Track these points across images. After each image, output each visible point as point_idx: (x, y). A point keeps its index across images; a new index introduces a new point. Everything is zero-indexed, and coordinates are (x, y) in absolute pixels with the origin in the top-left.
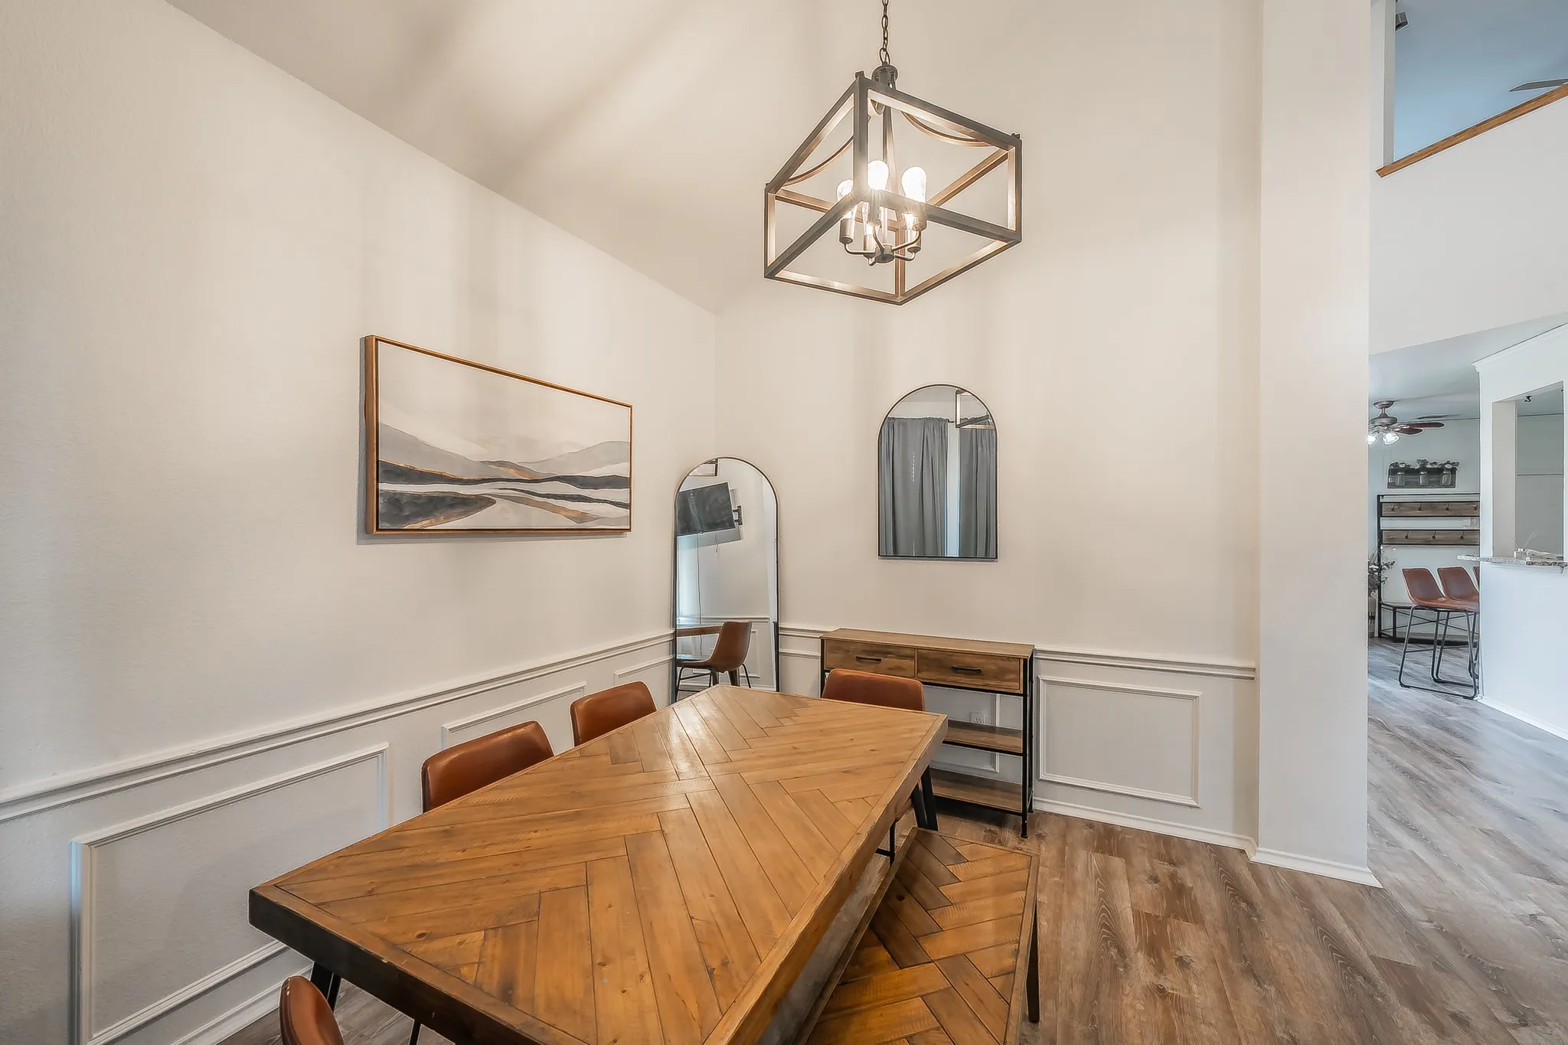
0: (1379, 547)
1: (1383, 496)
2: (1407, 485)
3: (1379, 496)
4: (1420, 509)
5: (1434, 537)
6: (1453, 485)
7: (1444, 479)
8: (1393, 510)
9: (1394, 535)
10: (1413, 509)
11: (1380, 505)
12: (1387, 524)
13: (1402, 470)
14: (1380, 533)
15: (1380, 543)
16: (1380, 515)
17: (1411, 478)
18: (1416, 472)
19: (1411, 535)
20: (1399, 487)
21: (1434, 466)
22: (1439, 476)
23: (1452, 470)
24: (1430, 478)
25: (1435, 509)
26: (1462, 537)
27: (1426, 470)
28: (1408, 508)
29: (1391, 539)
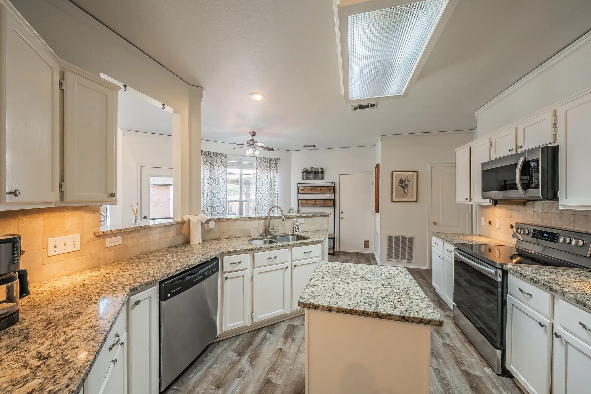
1: (299, 184)
2: (307, 179)
4: (311, 190)
5: (316, 203)
6: (323, 178)
7: (320, 176)
9: (303, 202)
10: (309, 190)
11: (298, 188)
12: (300, 197)
13: (305, 171)
14: (298, 201)
15: (298, 206)
16: (298, 192)
19: (308, 202)
20: (305, 180)
21: (316, 170)
22: (317, 175)
23: (323, 172)
24: (314, 175)
25: (316, 190)
26: (325, 203)
27: (314, 172)
28: (307, 189)
29: (302, 204)
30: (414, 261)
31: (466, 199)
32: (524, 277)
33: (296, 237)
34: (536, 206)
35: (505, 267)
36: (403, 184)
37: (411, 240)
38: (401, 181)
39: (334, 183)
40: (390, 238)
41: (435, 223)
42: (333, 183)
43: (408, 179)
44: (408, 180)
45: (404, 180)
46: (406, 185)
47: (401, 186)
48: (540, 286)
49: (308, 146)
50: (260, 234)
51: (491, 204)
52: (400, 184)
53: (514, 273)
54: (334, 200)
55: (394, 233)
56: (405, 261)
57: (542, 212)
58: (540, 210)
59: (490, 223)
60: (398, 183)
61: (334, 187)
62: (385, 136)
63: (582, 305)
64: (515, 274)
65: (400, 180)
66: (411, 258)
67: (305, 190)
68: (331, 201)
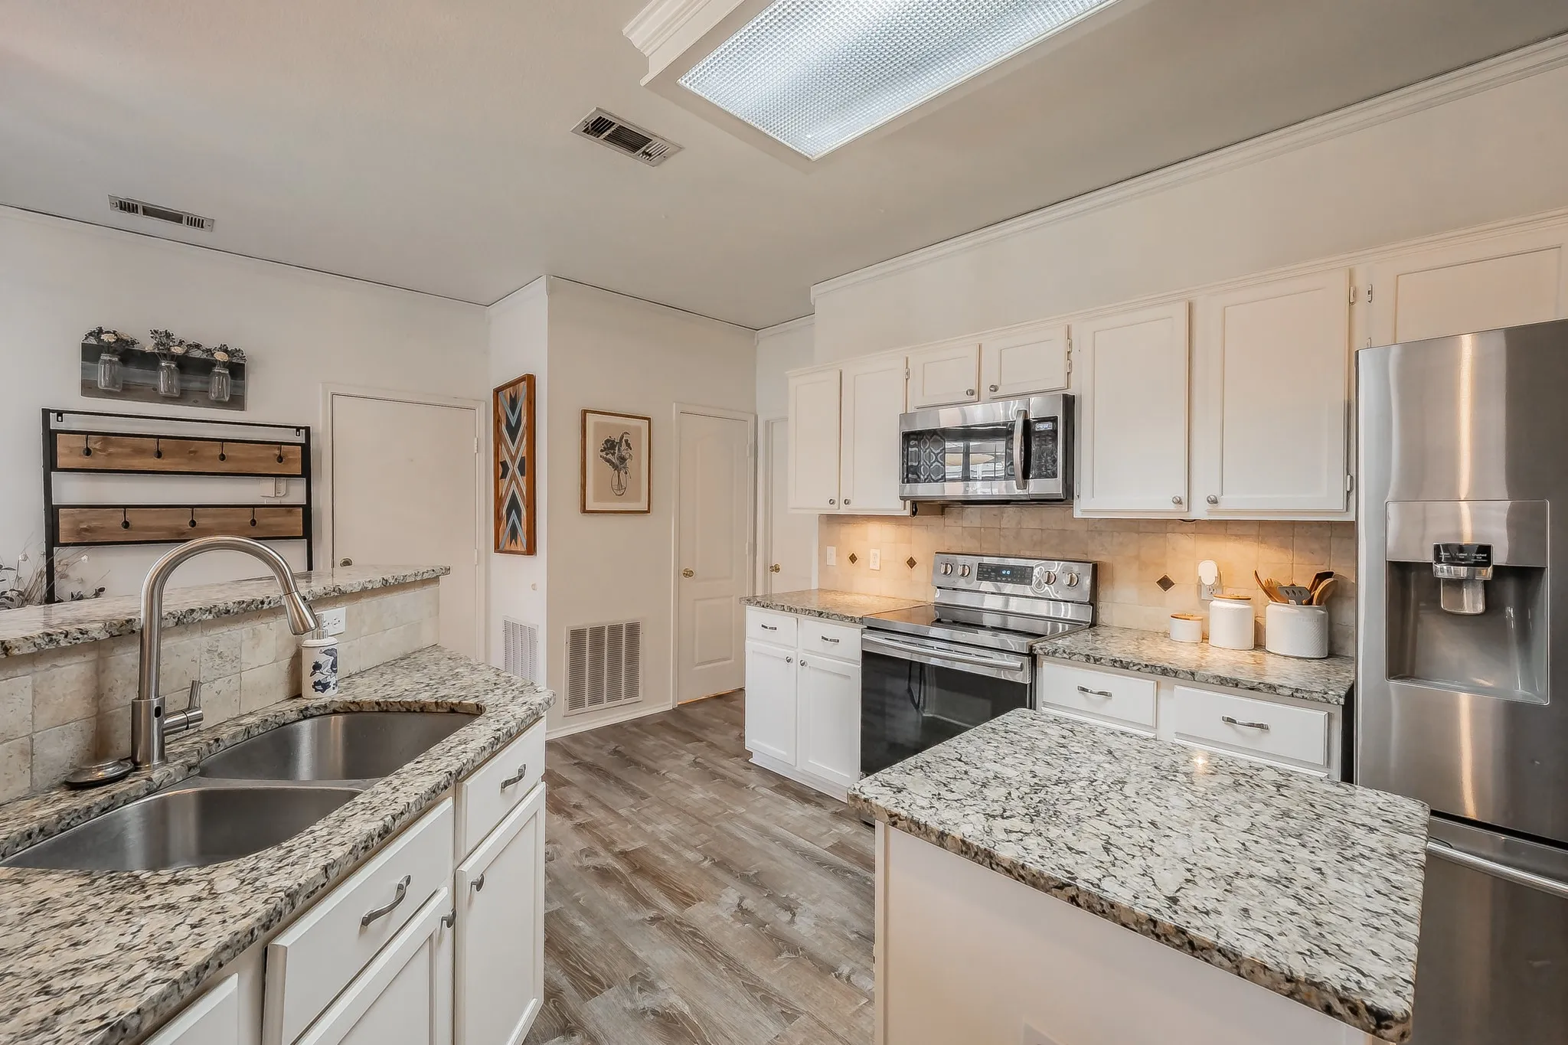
0: (49, 554)
1: (60, 414)
2: (126, 391)
3: (46, 413)
4: (159, 455)
5: (193, 524)
6: (237, 401)
7: (219, 384)
8: (88, 452)
9: (92, 520)
10: (140, 452)
11: (50, 438)
12: (71, 490)
13: (108, 348)
14: (52, 513)
15: (53, 539)
16: (51, 464)
17: (136, 374)
18: (149, 360)
19: (134, 520)
20: (108, 394)
21: (187, 352)
22: (204, 378)
23: (237, 370)
24: (181, 380)
25: (194, 454)
26: (253, 522)
27: (174, 357)
28: (128, 450)
29: (86, 530)
30: (640, 698)
31: (832, 502)
32: (1096, 660)
33: (340, 718)
34: (967, 515)
35: (1041, 649)
36: (613, 454)
37: (633, 630)
38: (610, 446)
39: (307, 429)
40: (577, 636)
41: (688, 574)
42: (298, 429)
43: (626, 441)
44: (628, 445)
45: (617, 443)
46: (623, 459)
47: (608, 461)
48: (1138, 670)
49: (148, 211)
50: (61, 774)
51: (907, 512)
52: (607, 454)
53: (1068, 657)
54: (307, 509)
55: (587, 620)
56: (618, 702)
57: (981, 528)
58: (977, 523)
59: (853, 558)
60: (602, 451)
61: (306, 448)
62: (562, 282)
63: (1231, 685)
64: (1070, 658)
65: (607, 441)
66: (632, 691)
67: (111, 450)
68: (290, 511)
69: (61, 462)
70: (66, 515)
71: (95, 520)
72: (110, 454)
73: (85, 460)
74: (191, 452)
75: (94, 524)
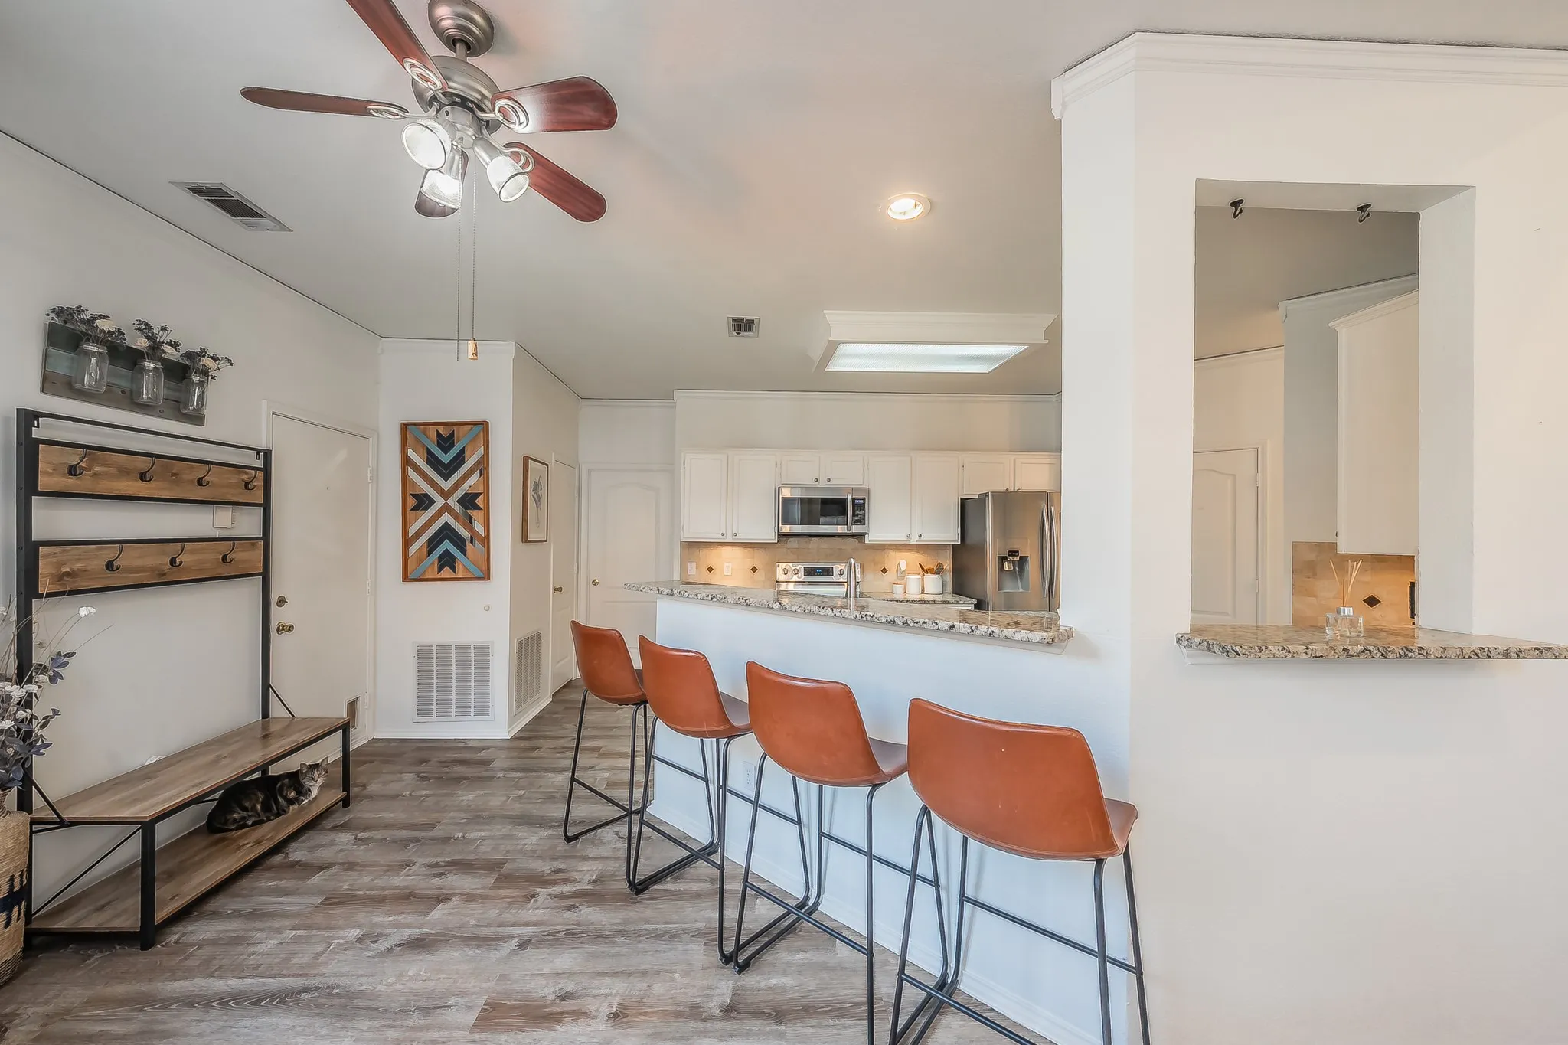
1: (35, 418)
3: (22, 417)
4: (143, 477)
8: (73, 471)
10: (125, 472)
11: (31, 451)
14: (29, 552)
17: (124, 376)
18: (135, 359)
19: (124, 559)
25: (176, 478)
26: (224, 558)
27: (162, 359)
28: (113, 470)
29: (68, 574)
31: (722, 534)
38: (536, 487)
39: (267, 452)
41: (557, 590)
42: (259, 451)
43: (541, 483)
44: (541, 486)
45: (538, 484)
46: (539, 498)
47: (534, 499)
51: (776, 541)
52: (534, 493)
54: (266, 543)
59: (710, 569)
60: (533, 491)
61: (267, 469)
62: (520, 349)
65: (535, 483)
67: (97, 469)
68: (253, 545)
69: (44, 483)
70: (46, 556)
71: (78, 560)
72: (95, 474)
73: (70, 480)
74: (173, 475)
75: (78, 565)
